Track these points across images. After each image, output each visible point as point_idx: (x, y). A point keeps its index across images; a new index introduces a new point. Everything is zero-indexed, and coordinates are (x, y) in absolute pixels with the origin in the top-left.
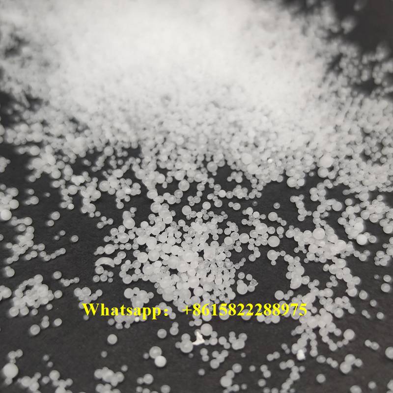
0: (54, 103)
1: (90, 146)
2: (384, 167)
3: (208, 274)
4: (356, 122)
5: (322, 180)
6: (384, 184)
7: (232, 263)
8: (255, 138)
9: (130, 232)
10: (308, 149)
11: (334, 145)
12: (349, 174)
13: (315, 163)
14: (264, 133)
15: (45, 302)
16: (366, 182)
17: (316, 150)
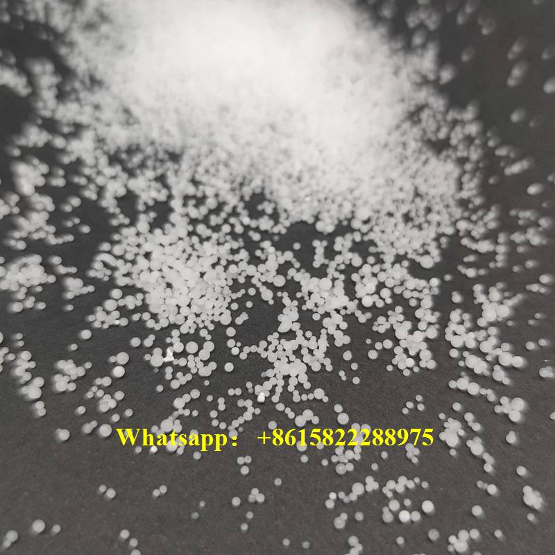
0: (115, 89)
1: (135, 141)
2: (422, 232)
3: (202, 296)
4: (412, 180)
5: (352, 230)
6: (416, 250)
7: (231, 291)
8: (301, 172)
9: (142, 237)
10: (350, 197)
11: (378, 198)
12: (383, 232)
13: (353, 212)
14: (311, 169)
15: (36, 282)
16: (396, 244)
17: (359, 198)
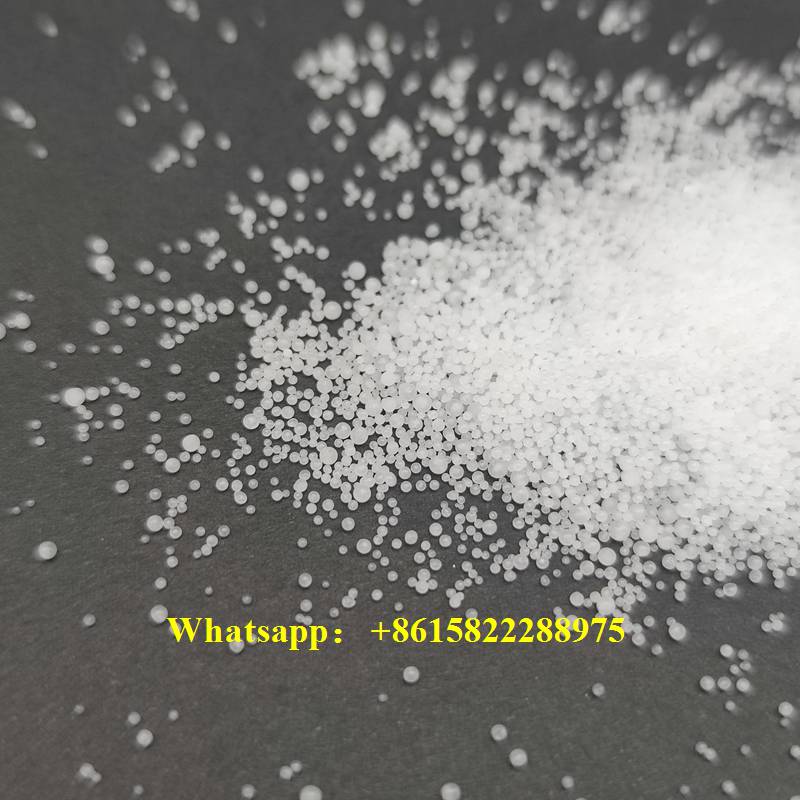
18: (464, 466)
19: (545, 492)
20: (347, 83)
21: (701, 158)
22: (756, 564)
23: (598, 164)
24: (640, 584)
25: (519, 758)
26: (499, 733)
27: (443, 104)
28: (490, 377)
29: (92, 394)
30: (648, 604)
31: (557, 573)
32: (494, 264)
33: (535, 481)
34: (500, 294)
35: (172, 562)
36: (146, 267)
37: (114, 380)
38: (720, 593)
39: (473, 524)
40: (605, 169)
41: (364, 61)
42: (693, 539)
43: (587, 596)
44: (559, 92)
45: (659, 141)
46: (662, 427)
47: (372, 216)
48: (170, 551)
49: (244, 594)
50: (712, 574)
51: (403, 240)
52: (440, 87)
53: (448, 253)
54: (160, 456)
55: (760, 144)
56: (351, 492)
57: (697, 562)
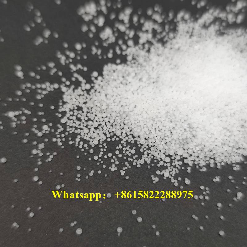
18: (126, 133)
19: (150, 141)
20: (93, 16)
21: (200, 37)
22: (212, 161)
23: (169, 40)
24: (177, 168)
25: (140, 220)
26: (134, 212)
27: (122, 22)
28: (134, 106)
29: (17, 113)
30: (179, 173)
31: (153, 165)
32: (137, 72)
33: (147, 137)
34: (138, 81)
35: (40, 163)
36: (33, 74)
37: (24, 109)
38: (201, 170)
39: (128, 151)
40: (171, 41)
41: (99, 9)
42: (193, 154)
43: (161, 172)
44: (157, 18)
45: (188, 32)
46: (185, 121)
47: (100, 57)
48: (39, 160)
49: (61, 172)
50: (198, 165)
51: (110, 65)
52: (122, 17)
53: (123, 69)
54: (36, 131)
55: (218, 33)
56: (93, 142)
57: (194, 161)
